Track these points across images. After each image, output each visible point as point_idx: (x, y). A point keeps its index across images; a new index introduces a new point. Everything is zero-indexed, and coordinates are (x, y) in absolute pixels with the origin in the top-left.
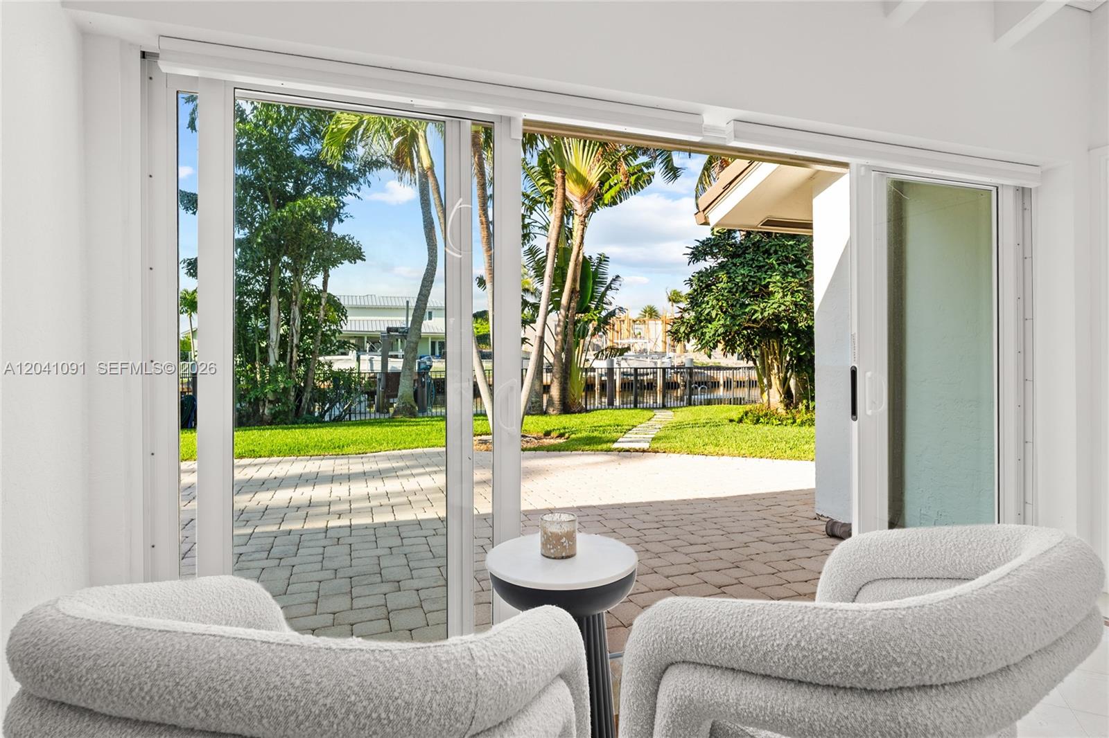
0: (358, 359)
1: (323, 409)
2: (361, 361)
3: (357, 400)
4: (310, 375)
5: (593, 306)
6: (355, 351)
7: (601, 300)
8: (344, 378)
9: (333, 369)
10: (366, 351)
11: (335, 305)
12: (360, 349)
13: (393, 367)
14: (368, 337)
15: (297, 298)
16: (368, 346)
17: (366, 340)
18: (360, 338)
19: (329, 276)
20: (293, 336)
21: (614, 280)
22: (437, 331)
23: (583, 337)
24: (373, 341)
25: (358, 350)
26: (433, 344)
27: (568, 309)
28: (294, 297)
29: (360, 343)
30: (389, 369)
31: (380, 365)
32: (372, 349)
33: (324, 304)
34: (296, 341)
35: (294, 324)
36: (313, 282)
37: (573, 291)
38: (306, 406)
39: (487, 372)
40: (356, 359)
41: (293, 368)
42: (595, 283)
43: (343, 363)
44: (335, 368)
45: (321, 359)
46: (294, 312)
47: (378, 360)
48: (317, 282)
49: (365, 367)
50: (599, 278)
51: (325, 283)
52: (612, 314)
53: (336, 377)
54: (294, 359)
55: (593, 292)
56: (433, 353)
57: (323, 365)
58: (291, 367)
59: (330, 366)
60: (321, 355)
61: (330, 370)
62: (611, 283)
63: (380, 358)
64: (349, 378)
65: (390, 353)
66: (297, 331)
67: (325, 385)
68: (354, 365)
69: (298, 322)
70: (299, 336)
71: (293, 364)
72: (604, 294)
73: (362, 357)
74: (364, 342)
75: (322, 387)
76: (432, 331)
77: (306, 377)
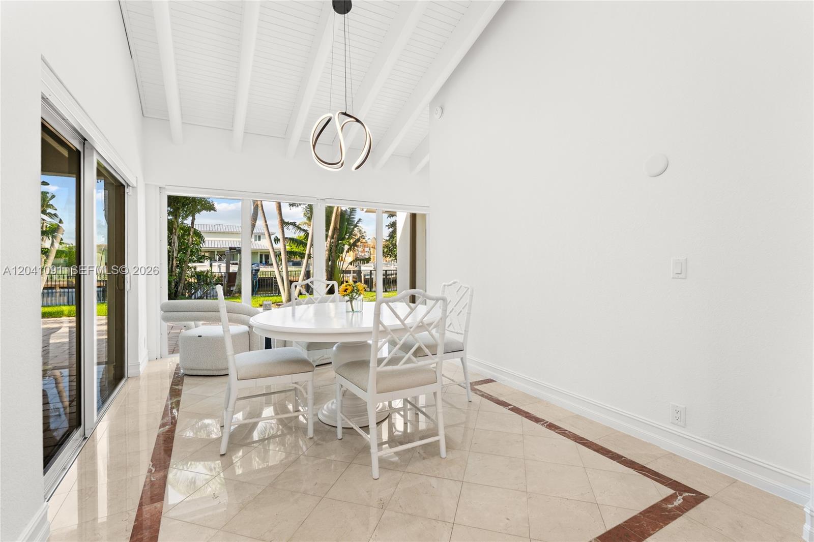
0: (211, 266)
1: (191, 292)
2: (213, 267)
3: (211, 287)
4: (183, 273)
5: (347, 237)
6: (209, 260)
7: (351, 233)
8: (203, 275)
9: (197, 270)
10: (216, 260)
11: (198, 234)
12: (212, 259)
13: (233, 270)
14: (217, 252)
15: (176, 231)
16: (218, 257)
17: (216, 253)
18: (212, 252)
19: (195, 219)
20: (173, 252)
21: (358, 221)
22: (263, 248)
23: (342, 253)
24: (221, 254)
25: (211, 260)
26: (261, 256)
27: (332, 238)
28: (174, 230)
29: (212, 255)
30: (230, 270)
31: (225, 269)
32: (220, 259)
33: (192, 234)
34: (175, 255)
35: (174, 245)
36: (185, 222)
37: (335, 229)
38: (181, 291)
39: (290, 273)
40: (209, 265)
41: (174, 270)
42: (349, 224)
43: (203, 267)
44: (198, 270)
45: (190, 265)
46: (174, 239)
47: (223, 266)
48: (188, 221)
49: (215, 269)
50: (351, 221)
51: (193, 223)
52: (358, 240)
53: (200, 276)
54: (174, 265)
55: (347, 229)
56: (261, 262)
57: (191, 268)
58: (172, 269)
59: (195, 269)
60: (189, 262)
61: (196, 272)
62: (357, 223)
63: (225, 265)
64: (207, 276)
65: (231, 262)
66: (176, 250)
67: (192, 280)
68: (209, 268)
69: (177, 245)
70: (177, 252)
71: (174, 267)
72: (353, 230)
73: (213, 264)
74: (214, 255)
75: (190, 281)
76: (261, 248)
77: (180, 275)
